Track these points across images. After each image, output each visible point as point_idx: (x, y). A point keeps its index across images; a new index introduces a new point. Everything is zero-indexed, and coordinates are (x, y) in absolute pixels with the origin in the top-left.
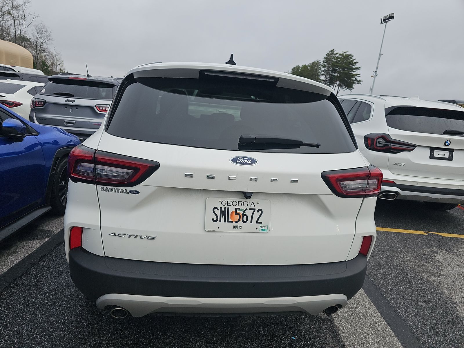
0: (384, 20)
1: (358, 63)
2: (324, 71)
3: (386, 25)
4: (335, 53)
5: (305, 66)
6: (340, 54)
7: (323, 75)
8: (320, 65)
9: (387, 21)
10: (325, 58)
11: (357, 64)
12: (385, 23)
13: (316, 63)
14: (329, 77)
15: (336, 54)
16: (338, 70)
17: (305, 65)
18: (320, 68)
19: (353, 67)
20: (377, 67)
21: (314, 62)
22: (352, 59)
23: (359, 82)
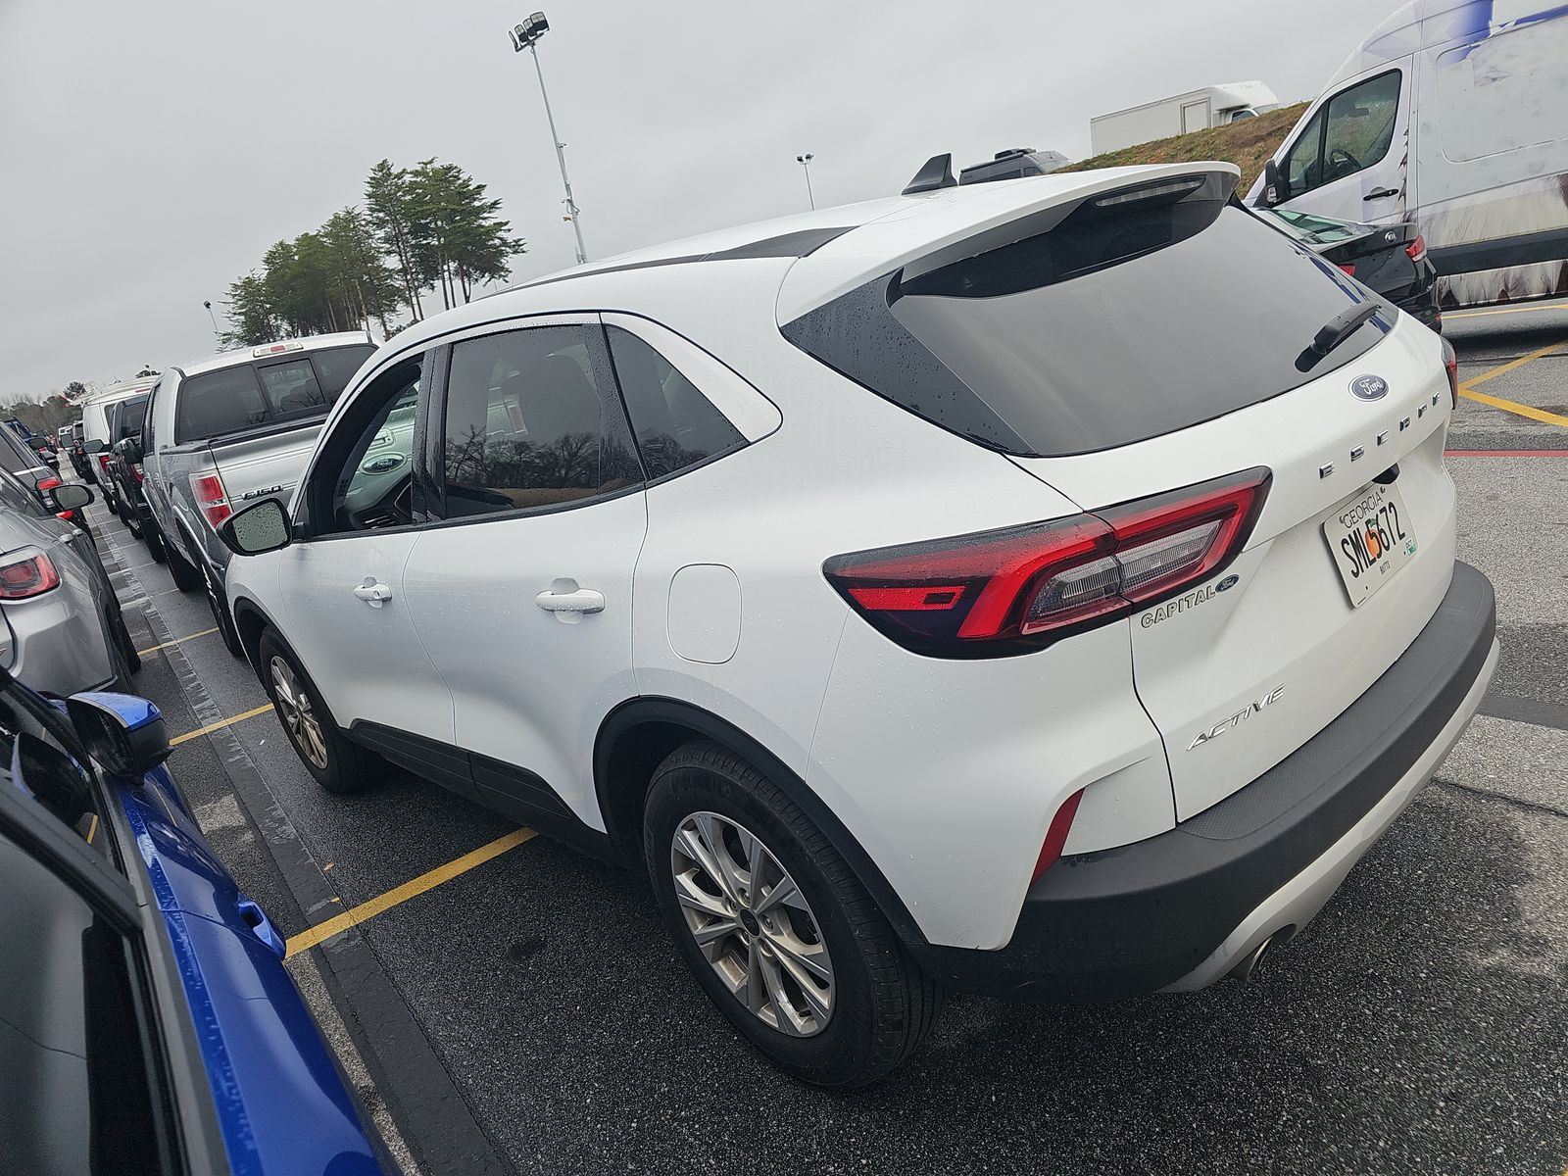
0: (519, 36)
1: (486, 188)
2: (386, 240)
3: (534, 53)
4: (395, 171)
5: (306, 240)
6: (416, 173)
7: (389, 253)
8: (363, 223)
9: (531, 38)
10: (370, 196)
11: (484, 194)
12: (529, 48)
13: (345, 220)
14: (412, 256)
15: (399, 176)
16: (433, 226)
17: (307, 234)
18: (367, 232)
19: (477, 204)
20: (567, 186)
21: (337, 217)
22: (461, 181)
23: (517, 247)
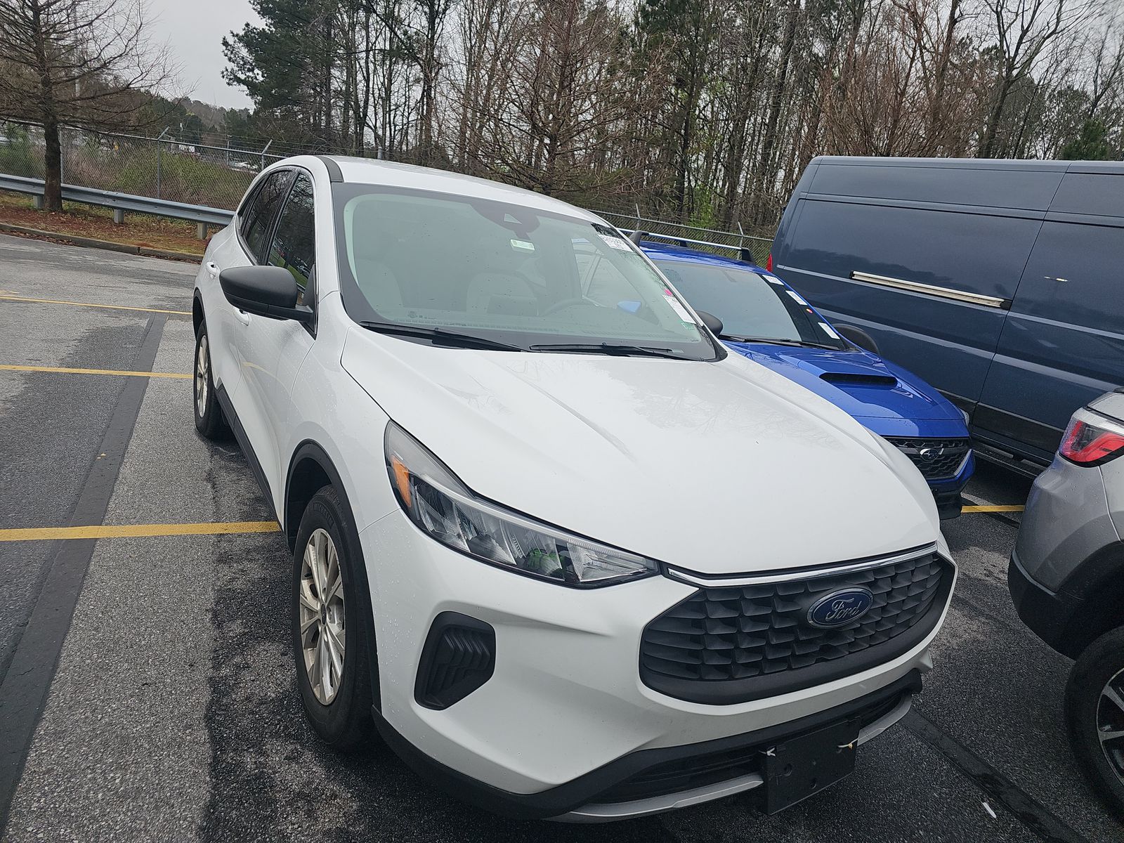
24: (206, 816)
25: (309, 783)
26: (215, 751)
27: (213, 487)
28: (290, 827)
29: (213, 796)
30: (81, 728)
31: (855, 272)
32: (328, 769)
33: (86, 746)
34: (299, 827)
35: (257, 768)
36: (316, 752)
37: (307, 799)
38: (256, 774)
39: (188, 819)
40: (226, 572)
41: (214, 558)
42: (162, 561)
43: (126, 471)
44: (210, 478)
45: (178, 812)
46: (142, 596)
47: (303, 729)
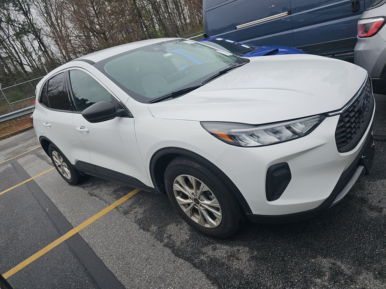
24: (210, 279)
25: (228, 252)
26: (190, 262)
27: (96, 196)
28: (237, 266)
29: (205, 273)
30: (142, 283)
31: (237, 27)
32: (227, 245)
33: (151, 287)
34: (239, 264)
35: (208, 258)
36: (219, 243)
37: (232, 256)
38: (210, 260)
39: (206, 284)
40: (131, 215)
41: (122, 214)
42: (107, 225)
43: (61, 209)
44: (92, 195)
45: (200, 284)
46: (113, 238)
47: (208, 240)
